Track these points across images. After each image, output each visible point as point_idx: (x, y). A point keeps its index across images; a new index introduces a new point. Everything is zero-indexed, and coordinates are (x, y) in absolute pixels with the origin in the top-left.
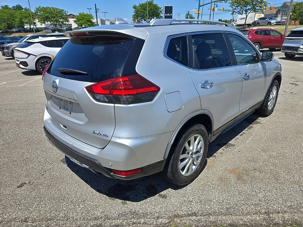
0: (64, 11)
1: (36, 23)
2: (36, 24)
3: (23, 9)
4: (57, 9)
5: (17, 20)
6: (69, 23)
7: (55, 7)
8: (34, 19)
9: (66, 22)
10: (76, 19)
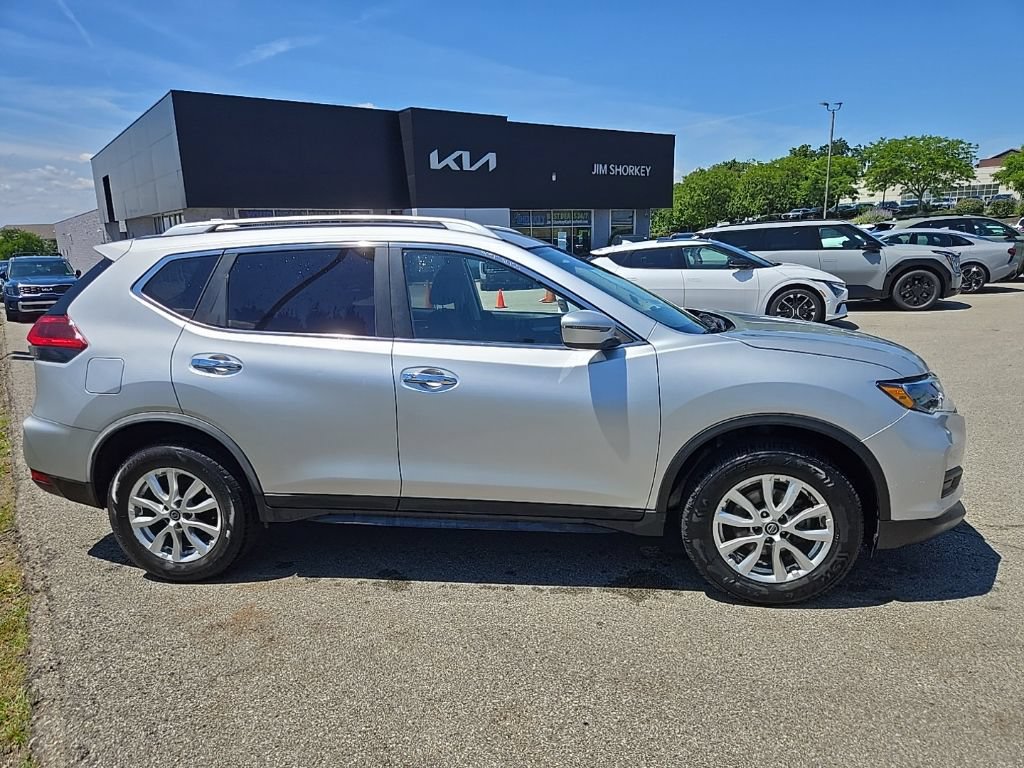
0: (962, 142)
1: (859, 191)
2: (857, 193)
3: (849, 149)
4: (940, 141)
5: (804, 184)
6: (974, 183)
7: (933, 136)
8: (855, 178)
9: (961, 182)
10: (1004, 168)
